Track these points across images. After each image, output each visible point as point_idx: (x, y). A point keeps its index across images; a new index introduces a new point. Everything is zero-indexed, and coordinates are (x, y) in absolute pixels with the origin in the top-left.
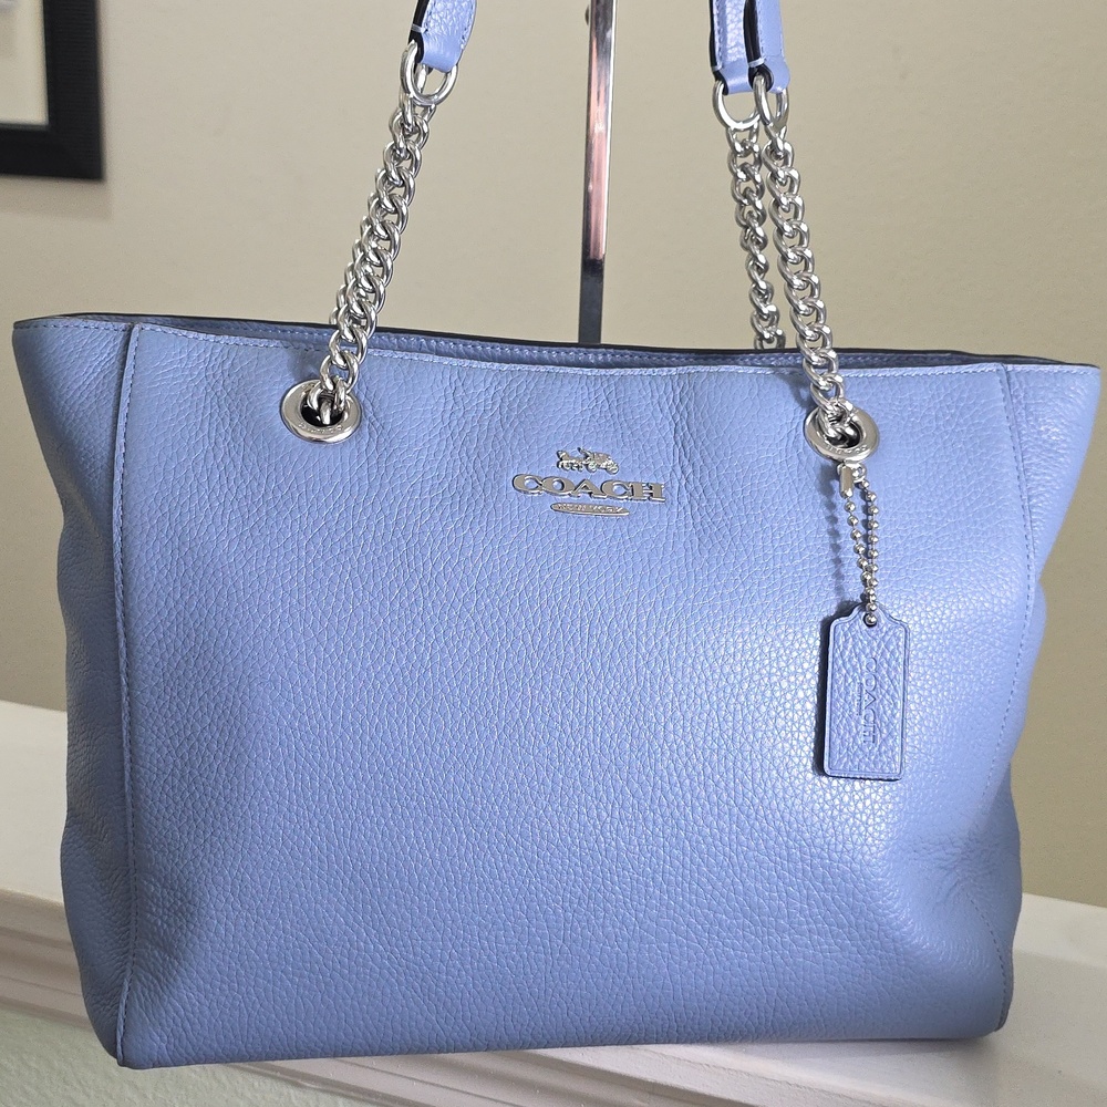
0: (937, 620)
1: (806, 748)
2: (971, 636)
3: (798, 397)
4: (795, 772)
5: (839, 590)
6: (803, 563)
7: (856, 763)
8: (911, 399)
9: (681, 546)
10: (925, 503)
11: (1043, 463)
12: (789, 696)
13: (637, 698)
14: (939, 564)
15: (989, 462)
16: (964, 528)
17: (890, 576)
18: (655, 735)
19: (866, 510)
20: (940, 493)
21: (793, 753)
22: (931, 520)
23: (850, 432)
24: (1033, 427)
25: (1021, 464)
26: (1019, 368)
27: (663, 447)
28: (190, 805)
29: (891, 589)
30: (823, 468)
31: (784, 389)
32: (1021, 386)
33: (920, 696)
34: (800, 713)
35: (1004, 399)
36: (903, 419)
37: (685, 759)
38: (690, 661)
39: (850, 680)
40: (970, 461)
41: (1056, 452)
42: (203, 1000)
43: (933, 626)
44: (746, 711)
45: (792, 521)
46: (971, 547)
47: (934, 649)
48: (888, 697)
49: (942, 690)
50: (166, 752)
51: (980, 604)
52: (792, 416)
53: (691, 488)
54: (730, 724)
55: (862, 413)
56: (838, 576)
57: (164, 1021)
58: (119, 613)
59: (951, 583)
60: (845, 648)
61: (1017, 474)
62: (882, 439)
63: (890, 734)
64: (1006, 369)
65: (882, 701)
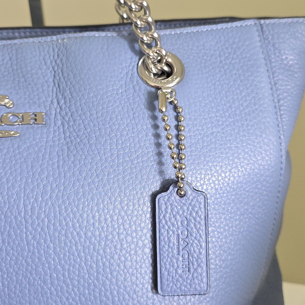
0: (225, 184)
1: (147, 277)
2: (247, 191)
3: (133, 49)
4: (140, 294)
5: (161, 173)
6: (137, 158)
7: (179, 286)
8: (204, 45)
9: (55, 154)
10: (214, 110)
11: (285, 78)
12: (133, 246)
13: (29, 260)
14: (225, 149)
15: (253, 81)
16: (240, 124)
17: (194, 160)
18: (45, 282)
19: (177, 118)
20: (223, 103)
21: (138, 282)
22: (218, 121)
23: (166, 68)
24: (278, 57)
25: (272, 81)
26: (267, 21)
27: (45, 88)
29: (195, 169)
30: (150, 93)
31: (124, 44)
32: (269, 31)
33: (218, 233)
34: (141, 256)
35: (260, 41)
36: (199, 57)
37: (67, 295)
38: (64, 232)
39: (171, 233)
40: (241, 81)
41: (293, 71)
43: (223, 188)
44: (104, 260)
45: (129, 130)
46: (244, 136)
47: (225, 202)
48: (196, 241)
49: (232, 227)
51: (252, 171)
52: (129, 61)
53: (63, 113)
54: (95, 270)
55: (174, 56)
56: (161, 163)
59: (233, 160)
60: (166, 212)
61: (270, 86)
62: (186, 72)
63: (199, 265)
64: (260, 23)
65: (192, 245)
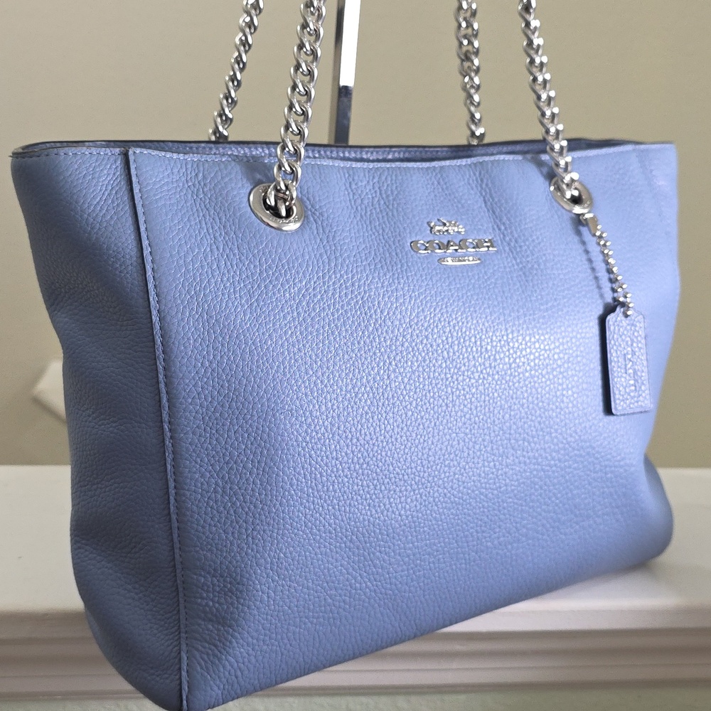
3: (542, 174)
5: (601, 296)
28: (232, 512)
30: (572, 220)
31: (533, 168)
39: (619, 353)
42: (251, 652)
48: (639, 360)
50: (208, 475)
56: (599, 287)
57: (222, 675)
58: (161, 377)
60: (615, 333)
63: (642, 383)
65: (636, 363)
